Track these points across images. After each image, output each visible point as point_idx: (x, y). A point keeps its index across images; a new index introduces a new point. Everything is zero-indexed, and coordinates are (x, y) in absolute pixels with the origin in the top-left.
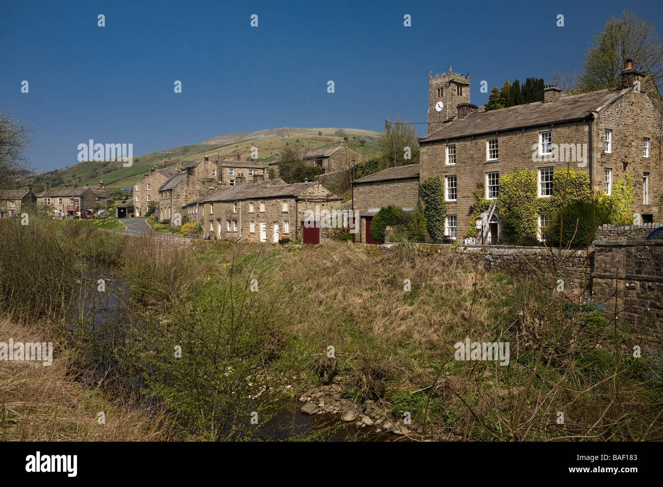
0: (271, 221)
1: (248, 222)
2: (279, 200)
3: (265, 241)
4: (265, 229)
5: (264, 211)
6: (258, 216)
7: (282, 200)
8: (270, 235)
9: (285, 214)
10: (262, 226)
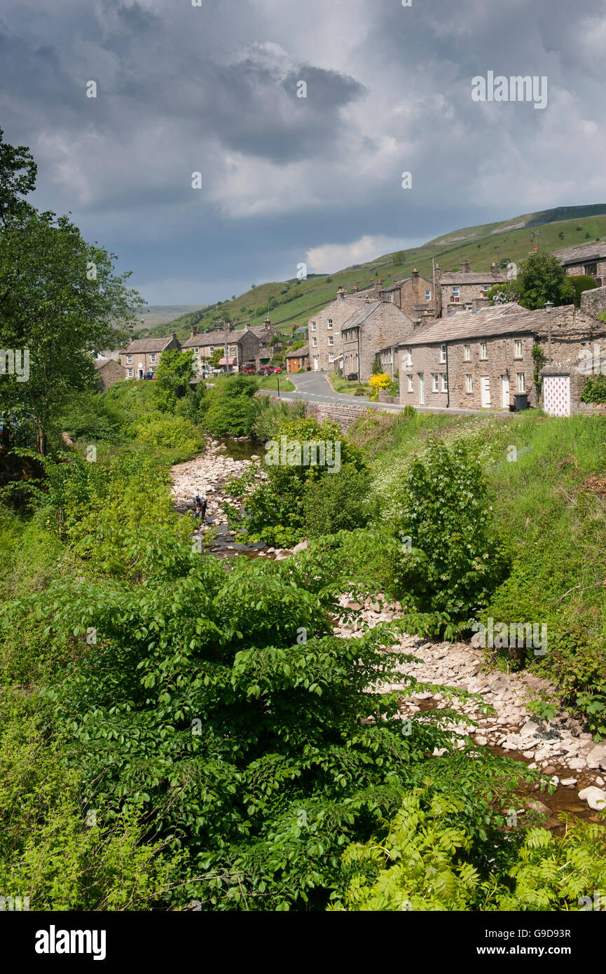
0: (497, 374)
1: (463, 376)
2: (508, 341)
3: (489, 406)
4: (488, 388)
5: (486, 358)
6: (477, 367)
7: (514, 339)
8: (495, 397)
9: (518, 362)
10: (484, 382)
